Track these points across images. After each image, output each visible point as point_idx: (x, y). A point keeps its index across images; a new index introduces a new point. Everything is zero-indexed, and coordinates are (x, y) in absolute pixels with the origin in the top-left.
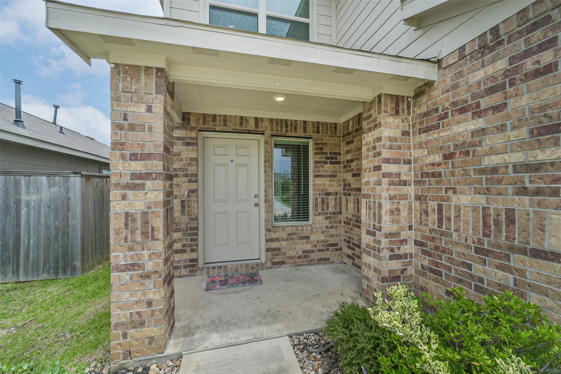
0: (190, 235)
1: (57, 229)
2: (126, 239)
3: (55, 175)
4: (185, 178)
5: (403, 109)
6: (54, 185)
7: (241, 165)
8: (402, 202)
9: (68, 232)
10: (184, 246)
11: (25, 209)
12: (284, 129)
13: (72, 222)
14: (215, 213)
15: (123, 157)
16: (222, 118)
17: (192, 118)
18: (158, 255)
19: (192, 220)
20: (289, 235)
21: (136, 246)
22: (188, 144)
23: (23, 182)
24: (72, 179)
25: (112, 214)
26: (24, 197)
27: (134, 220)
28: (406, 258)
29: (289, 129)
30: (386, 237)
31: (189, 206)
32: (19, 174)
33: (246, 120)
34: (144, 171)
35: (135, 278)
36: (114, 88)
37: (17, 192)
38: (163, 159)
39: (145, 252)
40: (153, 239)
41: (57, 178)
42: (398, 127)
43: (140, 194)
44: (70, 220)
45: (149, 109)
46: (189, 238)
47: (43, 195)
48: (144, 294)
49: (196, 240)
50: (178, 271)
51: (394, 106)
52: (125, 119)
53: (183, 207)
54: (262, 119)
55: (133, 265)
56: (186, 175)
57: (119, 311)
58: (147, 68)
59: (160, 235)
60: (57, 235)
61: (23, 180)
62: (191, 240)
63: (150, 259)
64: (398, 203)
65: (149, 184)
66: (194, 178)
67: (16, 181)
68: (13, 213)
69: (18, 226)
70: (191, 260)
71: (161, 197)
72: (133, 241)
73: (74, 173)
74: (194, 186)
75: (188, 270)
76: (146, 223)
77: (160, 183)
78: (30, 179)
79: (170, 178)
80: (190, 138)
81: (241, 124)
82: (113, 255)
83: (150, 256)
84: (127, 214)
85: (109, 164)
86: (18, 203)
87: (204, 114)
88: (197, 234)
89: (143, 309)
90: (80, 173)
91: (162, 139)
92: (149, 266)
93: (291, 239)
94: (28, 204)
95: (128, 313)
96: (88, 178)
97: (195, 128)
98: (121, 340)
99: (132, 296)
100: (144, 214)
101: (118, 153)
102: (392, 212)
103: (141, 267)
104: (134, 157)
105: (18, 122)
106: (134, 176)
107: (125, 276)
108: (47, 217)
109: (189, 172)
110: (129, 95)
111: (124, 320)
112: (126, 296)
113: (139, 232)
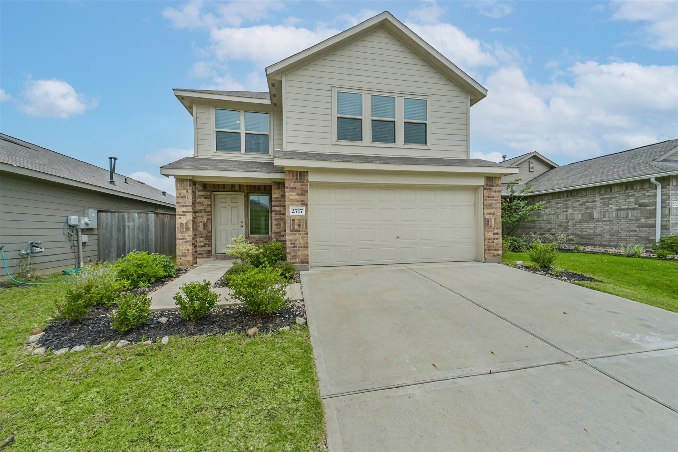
0: (208, 239)
1: (143, 239)
2: (181, 230)
3: (141, 213)
4: (205, 214)
5: (282, 187)
6: (141, 217)
7: (234, 207)
8: (281, 221)
9: (148, 241)
10: (205, 244)
11: (128, 229)
12: (254, 189)
13: (150, 236)
14: (221, 230)
15: (180, 206)
16: (223, 186)
17: (208, 186)
18: (190, 236)
19: (209, 232)
20: (257, 241)
21: (184, 233)
22: (206, 198)
23: (126, 216)
24: (150, 214)
25: (177, 223)
26: (127, 224)
27: (183, 225)
28: (283, 242)
29: (257, 189)
30: (274, 234)
31: (207, 226)
32: (125, 212)
33: (234, 186)
34: (186, 210)
35: (184, 242)
36: (176, 186)
37: (124, 221)
38: (192, 206)
39: (187, 235)
40: (189, 231)
41: (143, 214)
42: (279, 193)
43: (185, 217)
44: (149, 236)
45: (187, 192)
46: (207, 241)
47: (136, 223)
48: (186, 247)
49: (211, 241)
50: (202, 255)
51: (277, 186)
52: (180, 195)
53: (204, 226)
54: (243, 185)
55: (183, 238)
56: (206, 212)
57: (179, 252)
58: (186, 179)
59: (191, 230)
60: (143, 242)
61: (126, 215)
62: (208, 241)
63: (188, 237)
64: (280, 221)
65: (187, 214)
66: (209, 214)
67: (123, 215)
68: (122, 231)
69: (124, 237)
70: (209, 251)
71: (191, 218)
72: (183, 231)
73: (151, 212)
74: (209, 217)
75: (207, 255)
76: (187, 226)
77: (191, 214)
78: (129, 215)
79: (195, 213)
80: (207, 195)
81: (232, 188)
82: (177, 235)
83: (188, 236)
84: (181, 223)
85: (175, 208)
86: (124, 226)
87: (214, 184)
88: (211, 239)
89: (186, 251)
90: (154, 212)
91: (191, 200)
92: (188, 239)
93: (258, 243)
94: (129, 227)
95: (181, 252)
96: (157, 214)
97: (210, 190)
98: (180, 260)
99: (183, 247)
100: (186, 223)
101: (178, 205)
102: (277, 225)
103: (186, 239)
104: (183, 206)
105: (112, 182)
106: (183, 212)
107: (181, 241)
108: (138, 233)
109: (207, 211)
110: (181, 188)
111: (180, 254)
112: (181, 247)
113: (185, 229)
